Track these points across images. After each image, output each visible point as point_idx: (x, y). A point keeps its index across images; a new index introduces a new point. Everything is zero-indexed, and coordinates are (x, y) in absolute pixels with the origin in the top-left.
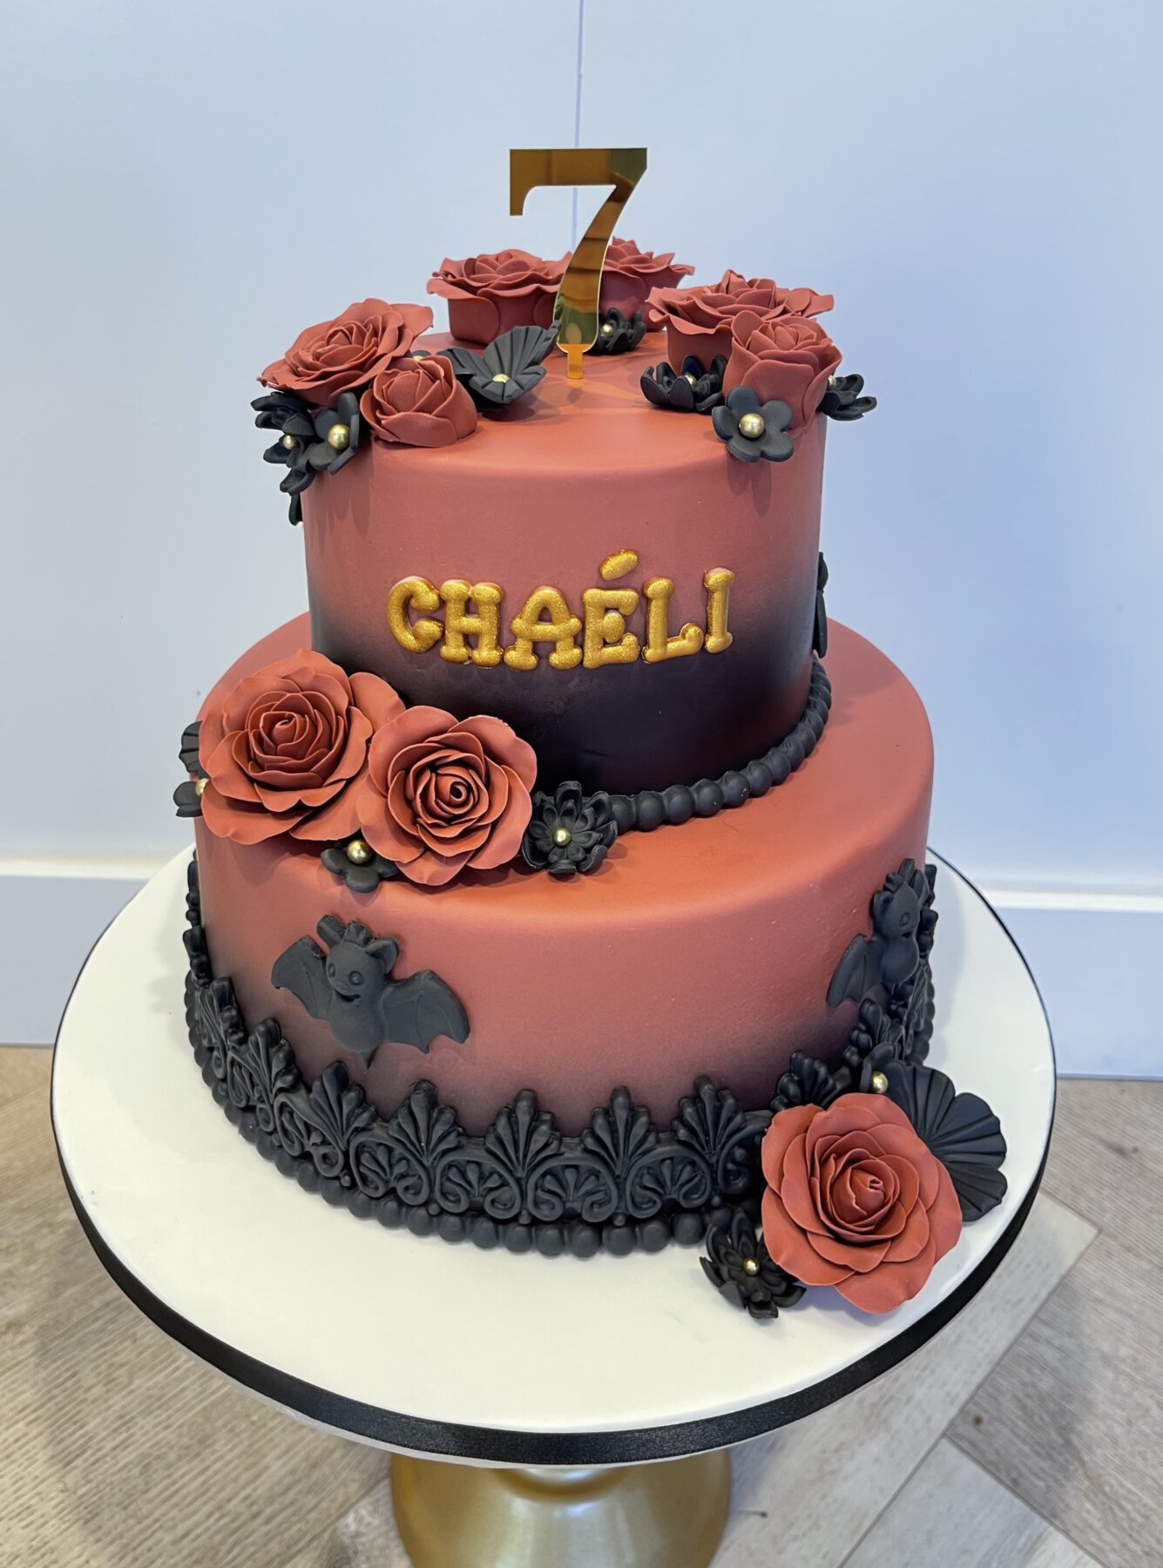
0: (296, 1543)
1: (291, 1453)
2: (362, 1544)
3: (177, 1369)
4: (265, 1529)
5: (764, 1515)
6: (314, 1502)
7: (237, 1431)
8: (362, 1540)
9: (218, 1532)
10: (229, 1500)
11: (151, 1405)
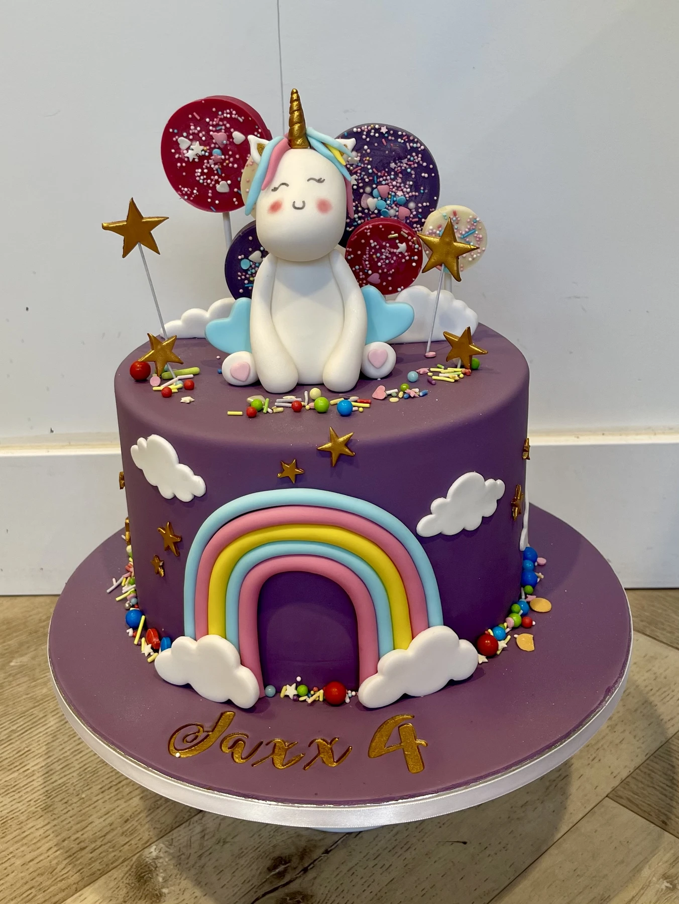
0: (112, 864)
1: (111, 813)
2: (162, 863)
3: (28, 769)
4: (91, 855)
5: (465, 843)
6: (127, 840)
7: (70, 802)
8: (161, 861)
9: (56, 858)
10: (64, 841)
11: (8, 789)
